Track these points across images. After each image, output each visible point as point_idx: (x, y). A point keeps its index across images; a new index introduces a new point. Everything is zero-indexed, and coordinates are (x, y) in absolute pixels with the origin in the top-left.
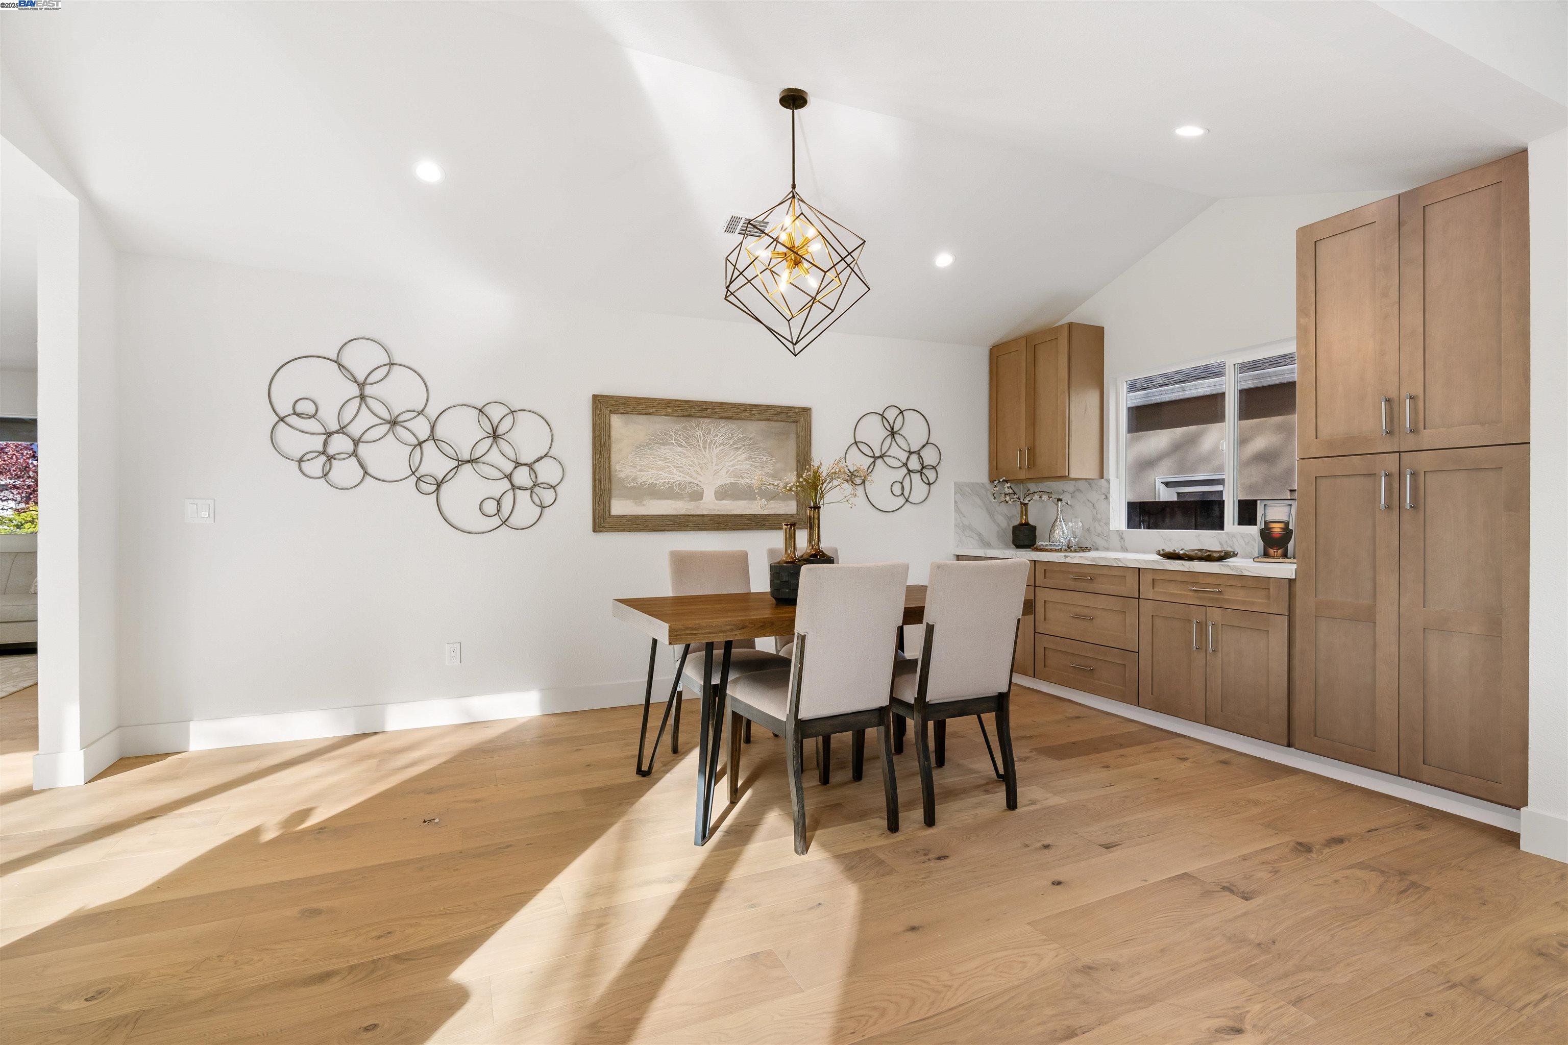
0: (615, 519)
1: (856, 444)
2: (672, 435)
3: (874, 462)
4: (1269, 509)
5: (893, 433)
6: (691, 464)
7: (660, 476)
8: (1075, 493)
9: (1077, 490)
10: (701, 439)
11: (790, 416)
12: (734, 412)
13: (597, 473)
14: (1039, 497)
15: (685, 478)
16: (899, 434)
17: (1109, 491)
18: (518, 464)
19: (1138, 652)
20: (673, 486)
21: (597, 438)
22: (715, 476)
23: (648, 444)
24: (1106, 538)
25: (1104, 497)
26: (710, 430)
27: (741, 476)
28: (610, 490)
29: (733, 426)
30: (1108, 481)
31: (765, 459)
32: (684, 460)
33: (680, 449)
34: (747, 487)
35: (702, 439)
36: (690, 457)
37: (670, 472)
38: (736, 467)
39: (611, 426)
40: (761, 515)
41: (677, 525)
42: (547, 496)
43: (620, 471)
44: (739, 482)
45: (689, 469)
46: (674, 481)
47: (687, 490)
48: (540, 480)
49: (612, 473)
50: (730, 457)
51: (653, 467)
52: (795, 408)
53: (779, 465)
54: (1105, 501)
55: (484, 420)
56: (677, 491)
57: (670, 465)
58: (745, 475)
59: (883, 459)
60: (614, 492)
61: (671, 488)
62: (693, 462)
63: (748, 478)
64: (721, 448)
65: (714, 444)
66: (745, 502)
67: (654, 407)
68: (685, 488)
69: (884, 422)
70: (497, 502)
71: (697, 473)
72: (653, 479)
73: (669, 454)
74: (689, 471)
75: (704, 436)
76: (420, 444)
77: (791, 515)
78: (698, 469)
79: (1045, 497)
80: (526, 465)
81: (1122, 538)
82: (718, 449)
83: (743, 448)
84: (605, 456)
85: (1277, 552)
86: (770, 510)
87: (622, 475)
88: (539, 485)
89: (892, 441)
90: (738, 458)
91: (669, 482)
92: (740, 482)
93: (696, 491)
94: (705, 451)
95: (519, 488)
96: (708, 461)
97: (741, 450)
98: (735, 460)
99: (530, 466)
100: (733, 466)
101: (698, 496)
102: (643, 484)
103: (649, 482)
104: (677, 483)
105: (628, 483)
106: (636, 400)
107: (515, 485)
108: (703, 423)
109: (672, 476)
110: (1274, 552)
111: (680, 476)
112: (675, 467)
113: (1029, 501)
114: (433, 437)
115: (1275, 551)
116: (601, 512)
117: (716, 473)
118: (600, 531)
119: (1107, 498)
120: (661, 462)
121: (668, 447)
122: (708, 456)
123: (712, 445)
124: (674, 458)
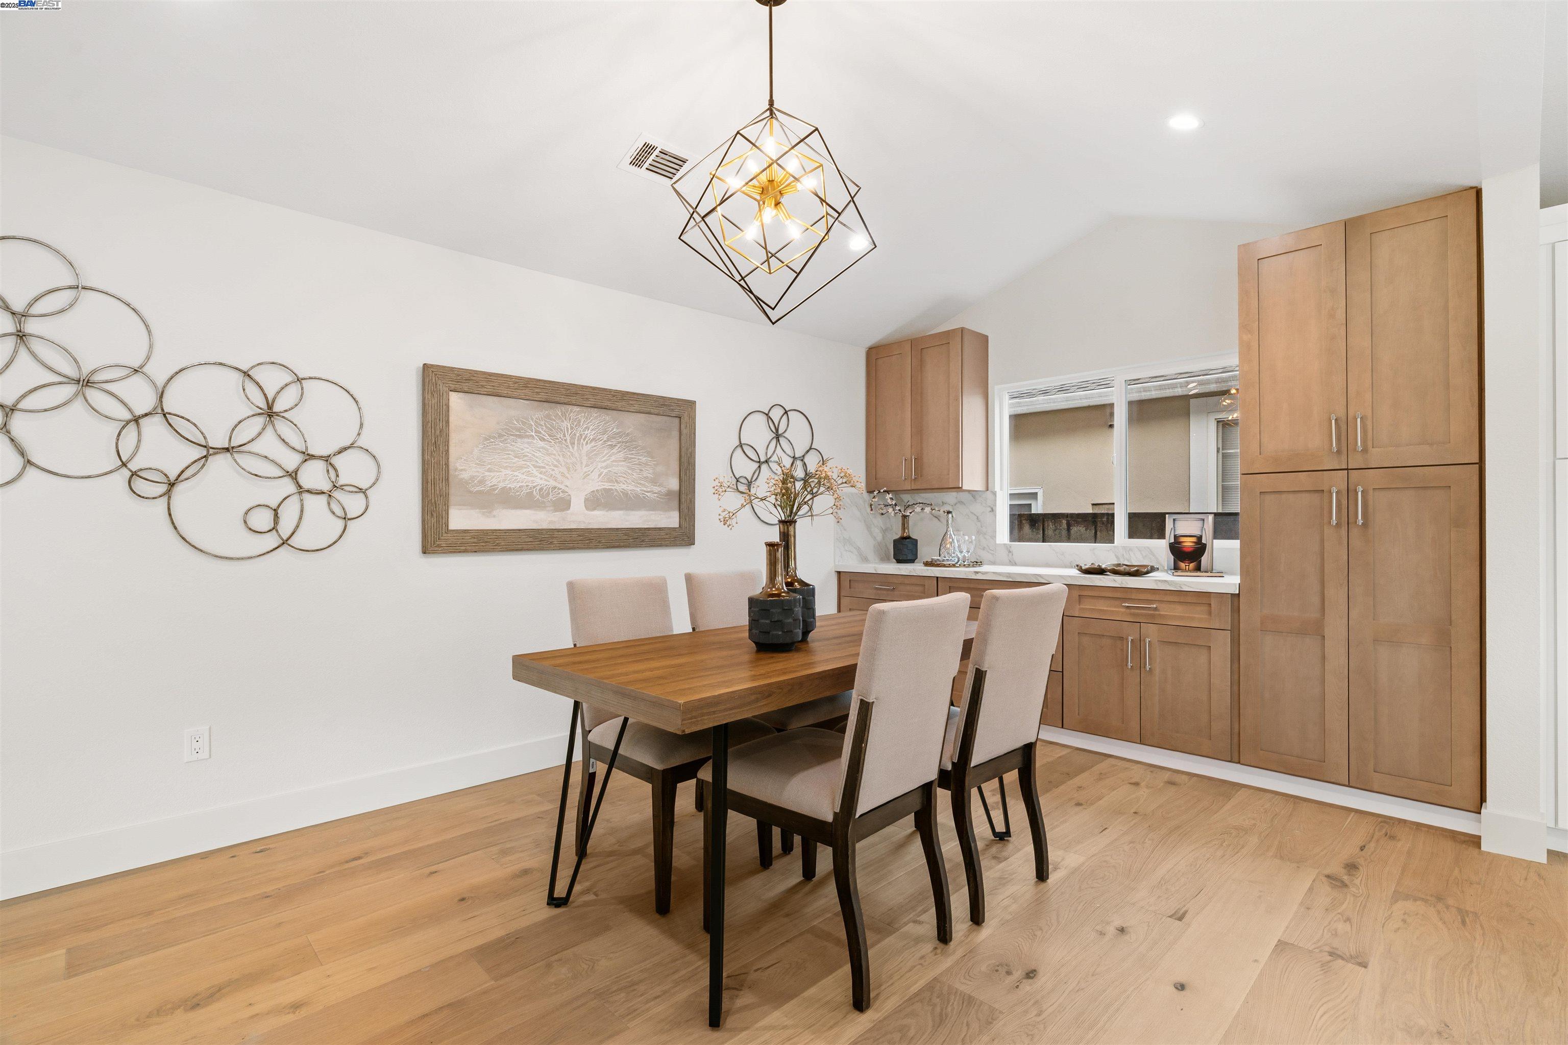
0: (455, 535)
1: (741, 446)
2: (532, 425)
3: (759, 467)
4: (1178, 524)
5: (778, 437)
6: (556, 463)
7: (515, 478)
8: (957, 505)
9: (959, 502)
10: (568, 433)
11: (672, 409)
12: (610, 400)
13: (430, 471)
14: (921, 508)
15: (548, 481)
16: (784, 437)
17: (996, 503)
18: (309, 457)
19: (1062, 672)
20: (532, 492)
21: (430, 424)
22: (585, 480)
23: (500, 436)
24: (992, 552)
25: (990, 509)
26: (580, 421)
27: (616, 481)
28: (447, 495)
29: (607, 418)
30: (994, 494)
31: (644, 459)
32: (547, 458)
33: (542, 444)
34: (622, 492)
35: (570, 432)
36: (554, 455)
37: (529, 474)
38: (610, 469)
39: (450, 408)
40: (640, 528)
41: (538, 543)
42: (354, 504)
43: (462, 470)
44: (613, 488)
45: (553, 470)
46: (534, 484)
47: (551, 497)
48: (342, 481)
49: (451, 472)
50: (604, 457)
51: (506, 467)
52: (679, 400)
53: (660, 469)
54: (992, 513)
55: (251, 388)
56: (538, 499)
57: (528, 463)
58: (622, 479)
59: (768, 464)
60: (453, 499)
61: (530, 494)
62: (558, 461)
63: (625, 483)
64: (593, 444)
65: (584, 440)
66: (621, 512)
67: (509, 387)
68: (548, 494)
69: (770, 423)
70: (273, 512)
71: (563, 475)
72: (507, 482)
73: (528, 450)
74: (553, 473)
75: (572, 428)
76: (136, 420)
77: (674, 528)
78: (564, 470)
79: (928, 510)
80: (321, 457)
81: (1010, 552)
82: (589, 446)
83: (618, 446)
84: (441, 449)
85: (1189, 566)
86: (649, 523)
87: (465, 476)
88: (343, 487)
89: (776, 444)
90: (613, 458)
91: (527, 486)
92: (615, 487)
93: (561, 498)
94: (573, 448)
95: (309, 491)
96: (577, 460)
97: (617, 448)
98: (609, 459)
99: (327, 459)
100: (606, 467)
101: (563, 504)
102: (493, 488)
103: (501, 485)
104: (538, 488)
105: (473, 486)
106: (484, 376)
107: (304, 486)
108: (571, 411)
109: (532, 479)
110: (1186, 566)
111: (541, 479)
112: (535, 466)
113: (911, 513)
114: (163, 410)
115: (1187, 564)
116: (435, 525)
117: (586, 475)
118: (434, 552)
119: (993, 510)
120: (517, 459)
121: (526, 440)
122: (577, 455)
123: (582, 440)
124: (534, 455)
